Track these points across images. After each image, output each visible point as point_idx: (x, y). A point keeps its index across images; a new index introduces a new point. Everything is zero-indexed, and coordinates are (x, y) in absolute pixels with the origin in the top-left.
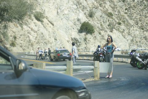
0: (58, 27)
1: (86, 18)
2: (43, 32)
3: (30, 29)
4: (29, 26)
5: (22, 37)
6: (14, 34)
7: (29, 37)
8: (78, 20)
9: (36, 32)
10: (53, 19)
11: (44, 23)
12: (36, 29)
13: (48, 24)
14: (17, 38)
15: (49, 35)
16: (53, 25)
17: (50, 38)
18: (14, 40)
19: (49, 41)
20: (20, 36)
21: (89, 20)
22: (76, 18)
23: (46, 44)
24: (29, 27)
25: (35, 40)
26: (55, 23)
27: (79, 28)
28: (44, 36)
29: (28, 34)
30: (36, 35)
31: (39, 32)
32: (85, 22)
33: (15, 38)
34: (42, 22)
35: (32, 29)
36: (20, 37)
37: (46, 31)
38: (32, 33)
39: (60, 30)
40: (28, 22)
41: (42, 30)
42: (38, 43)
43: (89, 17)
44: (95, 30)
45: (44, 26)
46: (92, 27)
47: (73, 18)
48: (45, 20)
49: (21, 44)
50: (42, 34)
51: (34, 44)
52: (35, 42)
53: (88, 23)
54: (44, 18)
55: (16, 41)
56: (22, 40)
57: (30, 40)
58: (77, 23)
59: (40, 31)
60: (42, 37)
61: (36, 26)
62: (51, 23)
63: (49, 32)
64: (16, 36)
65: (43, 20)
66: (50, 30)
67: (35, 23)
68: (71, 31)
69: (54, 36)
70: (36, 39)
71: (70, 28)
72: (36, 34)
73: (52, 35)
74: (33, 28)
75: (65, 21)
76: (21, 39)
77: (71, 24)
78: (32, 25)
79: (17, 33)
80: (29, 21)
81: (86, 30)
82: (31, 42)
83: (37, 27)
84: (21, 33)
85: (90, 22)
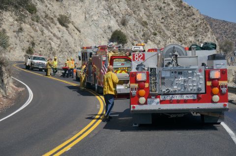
0: (86, 34)
1: (118, 26)
2: (68, 39)
3: (52, 35)
4: (52, 31)
5: (41, 43)
6: (32, 39)
7: (50, 44)
8: (109, 28)
9: (60, 38)
10: (79, 24)
11: (69, 29)
12: (59, 35)
13: (74, 30)
14: (36, 44)
15: (74, 43)
16: (80, 31)
17: (76, 46)
18: (31, 47)
19: (74, 50)
20: (39, 42)
21: (121, 29)
22: (106, 25)
23: (71, 53)
24: (51, 33)
25: (57, 48)
26: (82, 30)
27: (110, 37)
28: (68, 44)
29: (50, 41)
30: (59, 43)
31: (63, 39)
32: (116, 31)
33: (33, 44)
34: (67, 27)
35: (54, 35)
36: (39, 44)
37: (71, 38)
38: (55, 39)
39: (87, 39)
40: (50, 26)
41: (67, 36)
42: (61, 51)
43: (121, 25)
44: (128, 40)
45: (69, 32)
46: (125, 36)
47: (103, 26)
48: (70, 25)
49: (40, 51)
50: (67, 41)
51: (57, 52)
52: (57, 50)
53: (120, 31)
54: (69, 22)
55: (34, 48)
56: (41, 48)
57: (51, 48)
58: (108, 31)
59: (64, 37)
60: (66, 45)
61: (60, 31)
62: (77, 30)
63: (75, 39)
64: (35, 42)
65: (68, 25)
66: (76, 37)
67: (58, 28)
68: (101, 40)
69: (80, 45)
70: (59, 47)
71: (100, 36)
72: (59, 40)
73: (78, 43)
74: (56, 34)
75: (93, 28)
76: (40, 45)
77: (101, 31)
78: (55, 31)
79: (35, 39)
80: (52, 25)
81: (118, 39)
82: (53, 50)
83: (61, 33)
84: (40, 39)
85: (122, 31)
